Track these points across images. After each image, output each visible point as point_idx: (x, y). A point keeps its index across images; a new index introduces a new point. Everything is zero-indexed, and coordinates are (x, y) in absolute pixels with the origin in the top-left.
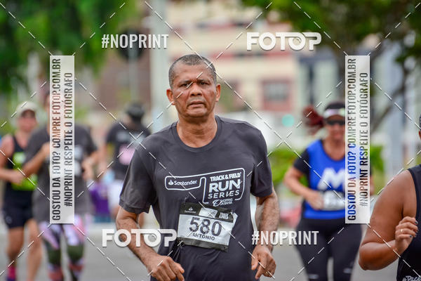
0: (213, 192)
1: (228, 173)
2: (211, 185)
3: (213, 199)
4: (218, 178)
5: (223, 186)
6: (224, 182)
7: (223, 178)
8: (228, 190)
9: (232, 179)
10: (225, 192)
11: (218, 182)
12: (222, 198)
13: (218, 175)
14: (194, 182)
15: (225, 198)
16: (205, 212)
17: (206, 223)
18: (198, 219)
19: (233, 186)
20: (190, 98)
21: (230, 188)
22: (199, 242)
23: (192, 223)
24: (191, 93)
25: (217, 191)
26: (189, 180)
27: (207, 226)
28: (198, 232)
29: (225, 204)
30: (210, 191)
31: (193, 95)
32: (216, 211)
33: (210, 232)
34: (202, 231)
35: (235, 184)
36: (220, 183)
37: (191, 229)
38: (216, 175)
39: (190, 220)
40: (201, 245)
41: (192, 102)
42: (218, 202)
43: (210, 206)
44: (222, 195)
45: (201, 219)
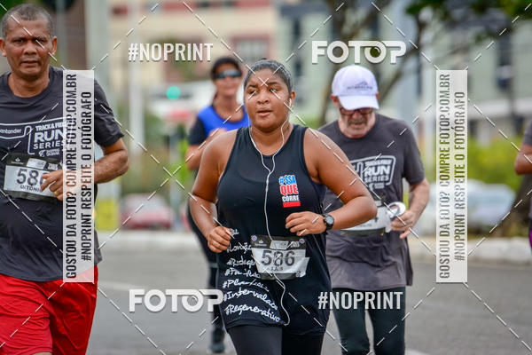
0: (39, 142)
1: (54, 122)
2: (36, 134)
3: (39, 150)
4: (44, 128)
5: (49, 136)
6: (49, 132)
7: (49, 128)
8: (54, 140)
9: (58, 128)
10: (51, 142)
11: (43, 131)
12: (48, 148)
13: (44, 124)
14: (19, 131)
15: (52, 148)
16: (32, 163)
17: (34, 174)
18: (26, 170)
19: (59, 136)
20: (23, 56)
21: (56, 138)
22: (27, 194)
23: (19, 175)
24: (25, 51)
25: (42, 140)
26: (13, 128)
27: (35, 178)
28: (26, 184)
29: (53, 154)
30: (36, 141)
31: (26, 53)
32: (45, 162)
33: (38, 183)
34: (30, 183)
35: (61, 133)
36: (46, 133)
37: (18, 181)
38: (41, 124)
39: (18, 171)
40: (29, 198)
41: (25, 60)
42: (45, 153)
43: (37, 157)
44: (48, 145)
45: (29, 170)
